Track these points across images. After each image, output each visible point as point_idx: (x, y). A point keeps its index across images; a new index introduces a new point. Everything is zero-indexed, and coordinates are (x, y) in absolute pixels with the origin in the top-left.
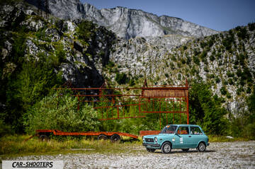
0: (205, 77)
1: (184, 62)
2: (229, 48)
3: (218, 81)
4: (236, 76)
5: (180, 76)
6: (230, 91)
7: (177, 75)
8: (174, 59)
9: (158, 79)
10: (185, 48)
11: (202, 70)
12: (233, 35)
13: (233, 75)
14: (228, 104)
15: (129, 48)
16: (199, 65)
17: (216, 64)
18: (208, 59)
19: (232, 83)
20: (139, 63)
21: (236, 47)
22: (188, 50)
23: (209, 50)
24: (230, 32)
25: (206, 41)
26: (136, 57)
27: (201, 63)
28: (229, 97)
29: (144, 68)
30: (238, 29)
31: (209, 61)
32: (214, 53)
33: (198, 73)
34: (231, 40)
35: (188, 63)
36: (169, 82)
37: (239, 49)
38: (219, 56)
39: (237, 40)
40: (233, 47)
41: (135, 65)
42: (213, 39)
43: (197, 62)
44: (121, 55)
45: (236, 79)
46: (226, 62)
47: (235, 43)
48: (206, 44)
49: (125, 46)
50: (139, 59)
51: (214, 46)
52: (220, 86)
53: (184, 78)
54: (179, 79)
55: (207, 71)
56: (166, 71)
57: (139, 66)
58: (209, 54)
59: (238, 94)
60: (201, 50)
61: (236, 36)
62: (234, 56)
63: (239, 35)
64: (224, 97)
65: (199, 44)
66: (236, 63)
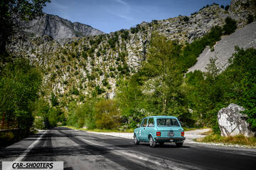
0: (90, 70)
1: (74, 56)
2: (113, 47)
3: (101, 74)
4: (117, 70)
5: (69, 68)
6: (110, 83)
7: (66, 67)
8: (65, 53)
9: (49, 70)
10: (76, 44)
11: (89, 64)
12: (117, 36)
13: (114, 70)
14: (107, 94)
15: (24, 41)
16: (87, 59)
17: (101, 59)
18: (95, 54)
19: (113, 76)
20: (33, 55)
21: (119, 46)
22: (79, 46)
23: (97, 47)
24: (116, 33)
25: (94, 40)
26: (30, 49)
27: (89, 58)
28: (109, 88)
29: (38, 60)
30: (122, 31)
31: (95, 56)
32: (100, 50)
33: (85, 66)
34: (116, 40)
35: (77, 57)
36: (59, 73)
37: (122, 48)
38: (105, 53)
39: (120, 41)
40: (117, 46)
41: (29, 56)
42: (101, 38)
43: (85, 57)
44: (16, 46)
45: (116, 73)
46: (110, 58)
47: (118, 42)
48: (94, 42)
49: (20, 38)
50: (33, 51)
51: (101, 44)
52: (102, 78)
53: (72, 70)
54: (68, 71)
55: (93, 65)
56: (57, 63)
57: (33, 58)
58: (96, 50)
59: (117, 85)
60: (90, 47)
61: (120, 37)
62: (117, 54)
63: (122, 37)
64: (105, 88)
65: (89, 42)
66: (118, 60)
